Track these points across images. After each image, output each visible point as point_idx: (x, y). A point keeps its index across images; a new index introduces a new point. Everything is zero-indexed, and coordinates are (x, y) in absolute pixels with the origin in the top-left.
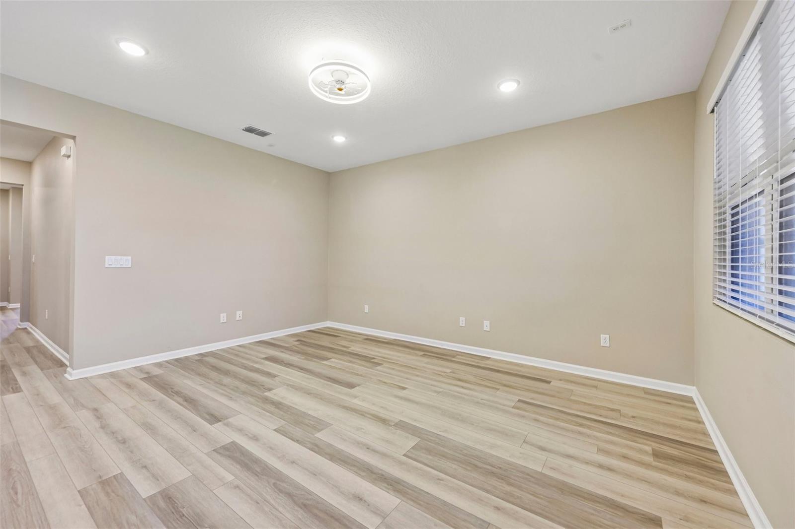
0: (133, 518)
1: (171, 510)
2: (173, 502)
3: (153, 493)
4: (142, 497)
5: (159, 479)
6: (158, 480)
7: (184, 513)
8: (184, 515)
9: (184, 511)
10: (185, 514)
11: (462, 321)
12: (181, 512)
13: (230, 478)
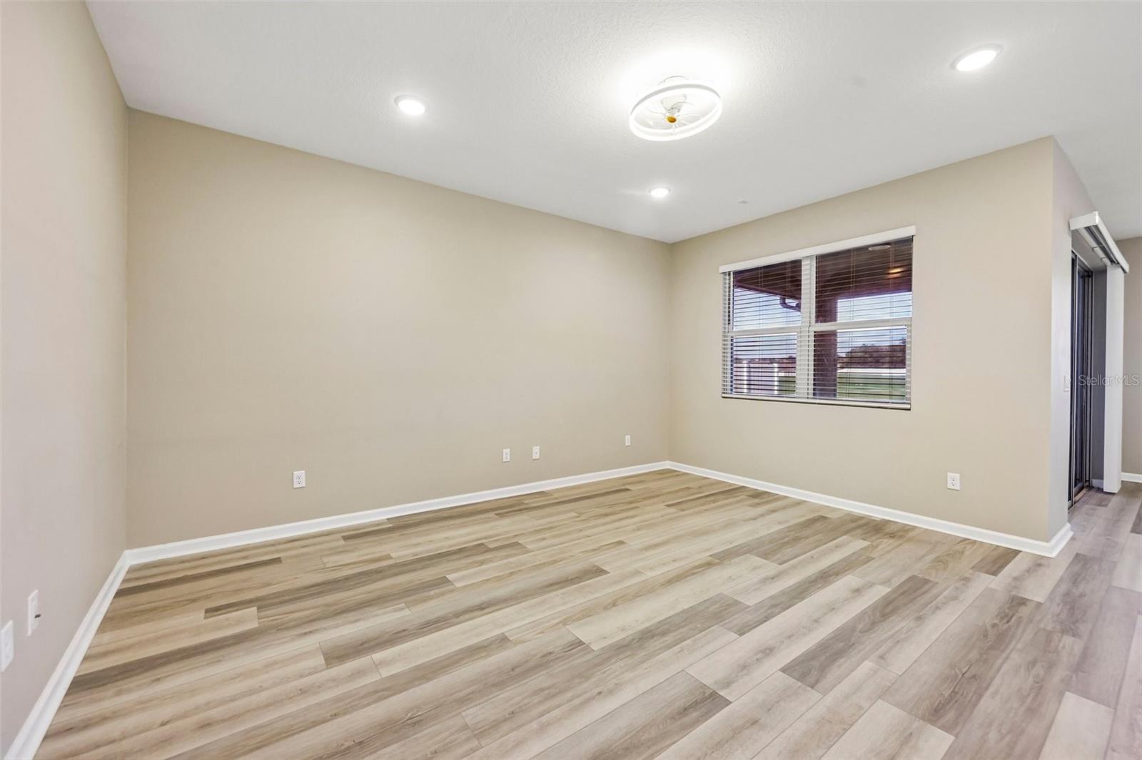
0: (993, 736)
1: (954, 704)
2: (941, 705)
3: (939, 730)
4: (955, 740)
5: (908, 733)
6: (911, 734)
7: (950, 692)
8: (953, 691)
9: (947, 694)
10: (951, 690)
11: (506, 454)
12: (950, 695)
13: (868, 665)
